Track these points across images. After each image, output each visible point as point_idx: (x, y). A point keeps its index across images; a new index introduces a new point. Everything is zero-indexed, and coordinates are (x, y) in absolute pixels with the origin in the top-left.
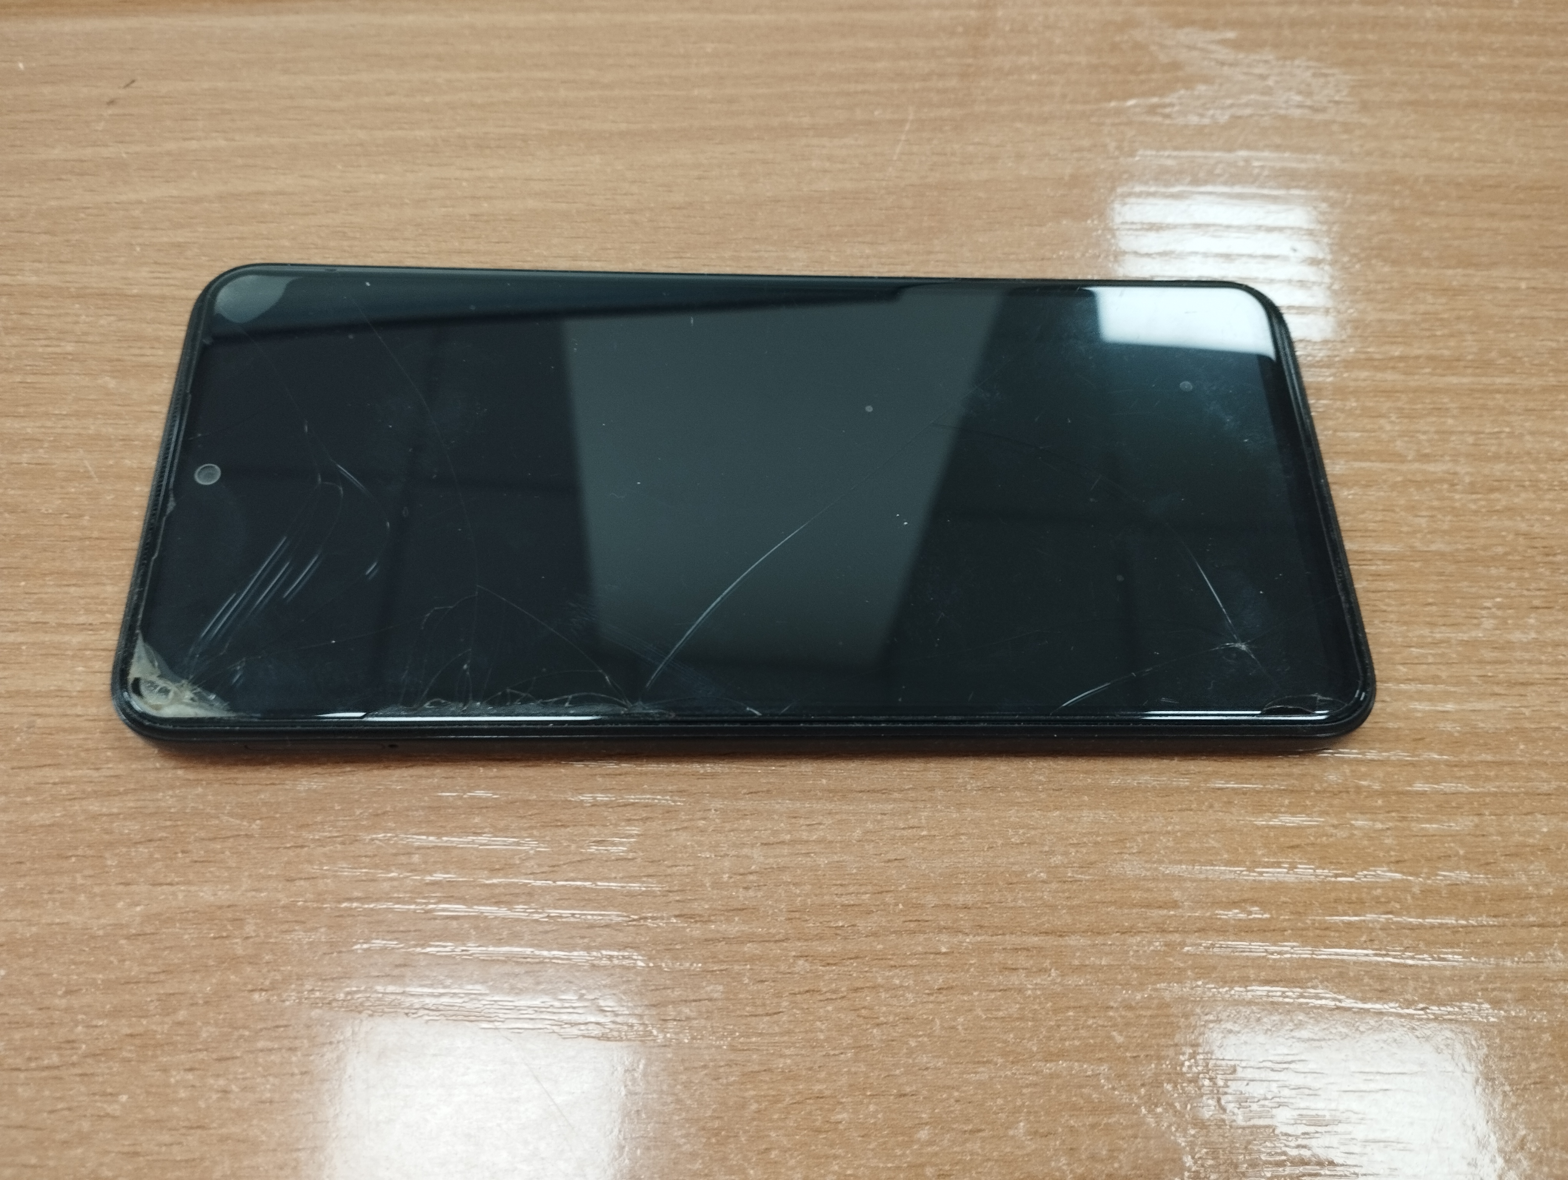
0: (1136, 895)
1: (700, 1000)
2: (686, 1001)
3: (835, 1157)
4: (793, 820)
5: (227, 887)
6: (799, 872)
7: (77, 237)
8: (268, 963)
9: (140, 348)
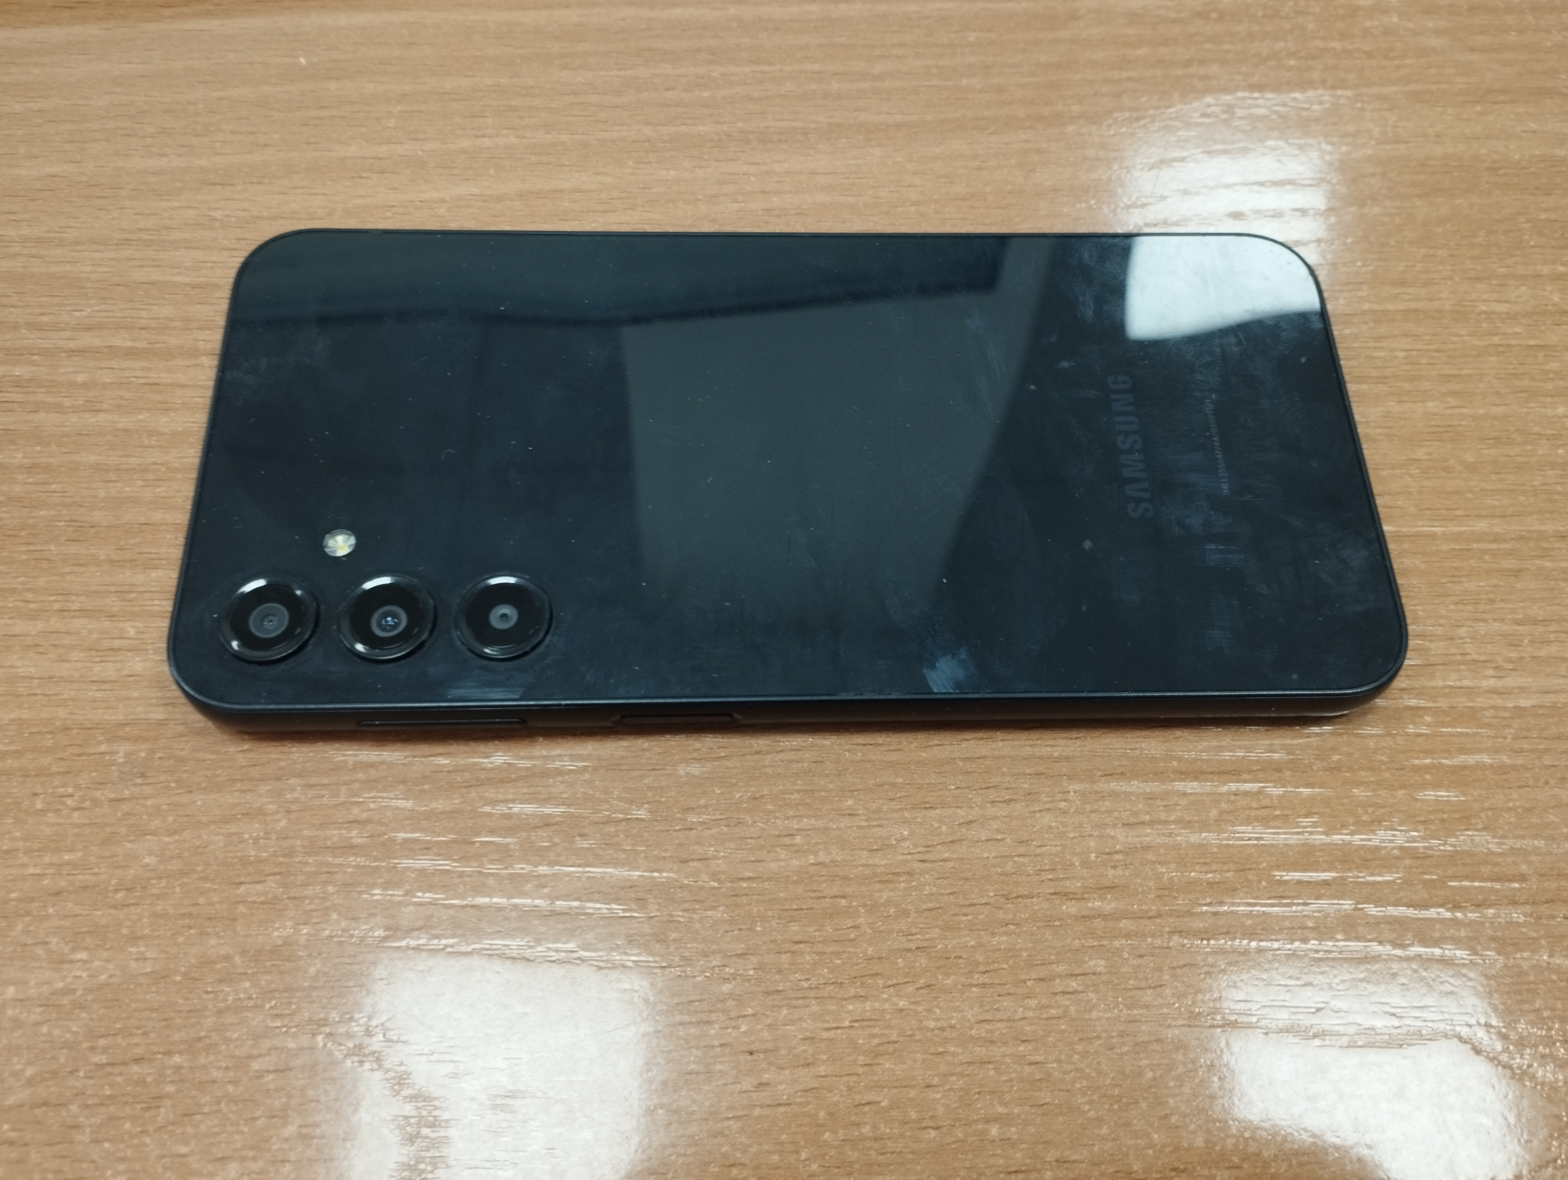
0: (1486, 870)
1: (1084, 974)
2: (1072, 975)
4: (1150, 802)
6: (1162, 851)
8: (674, 940)
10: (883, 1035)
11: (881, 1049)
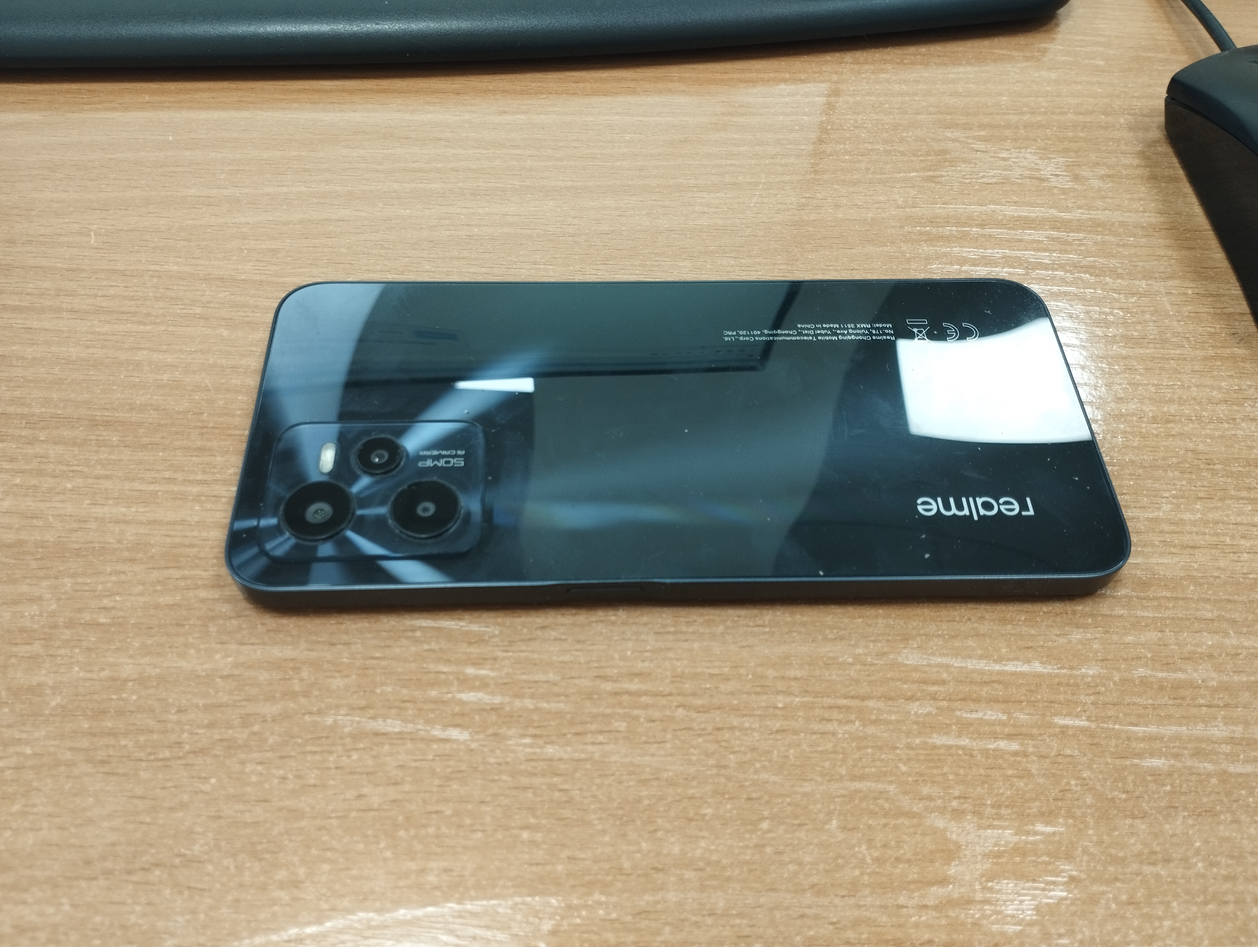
3: (703, 837)
5: (290, 647)
7: (205, 243)
9: (245, 312)
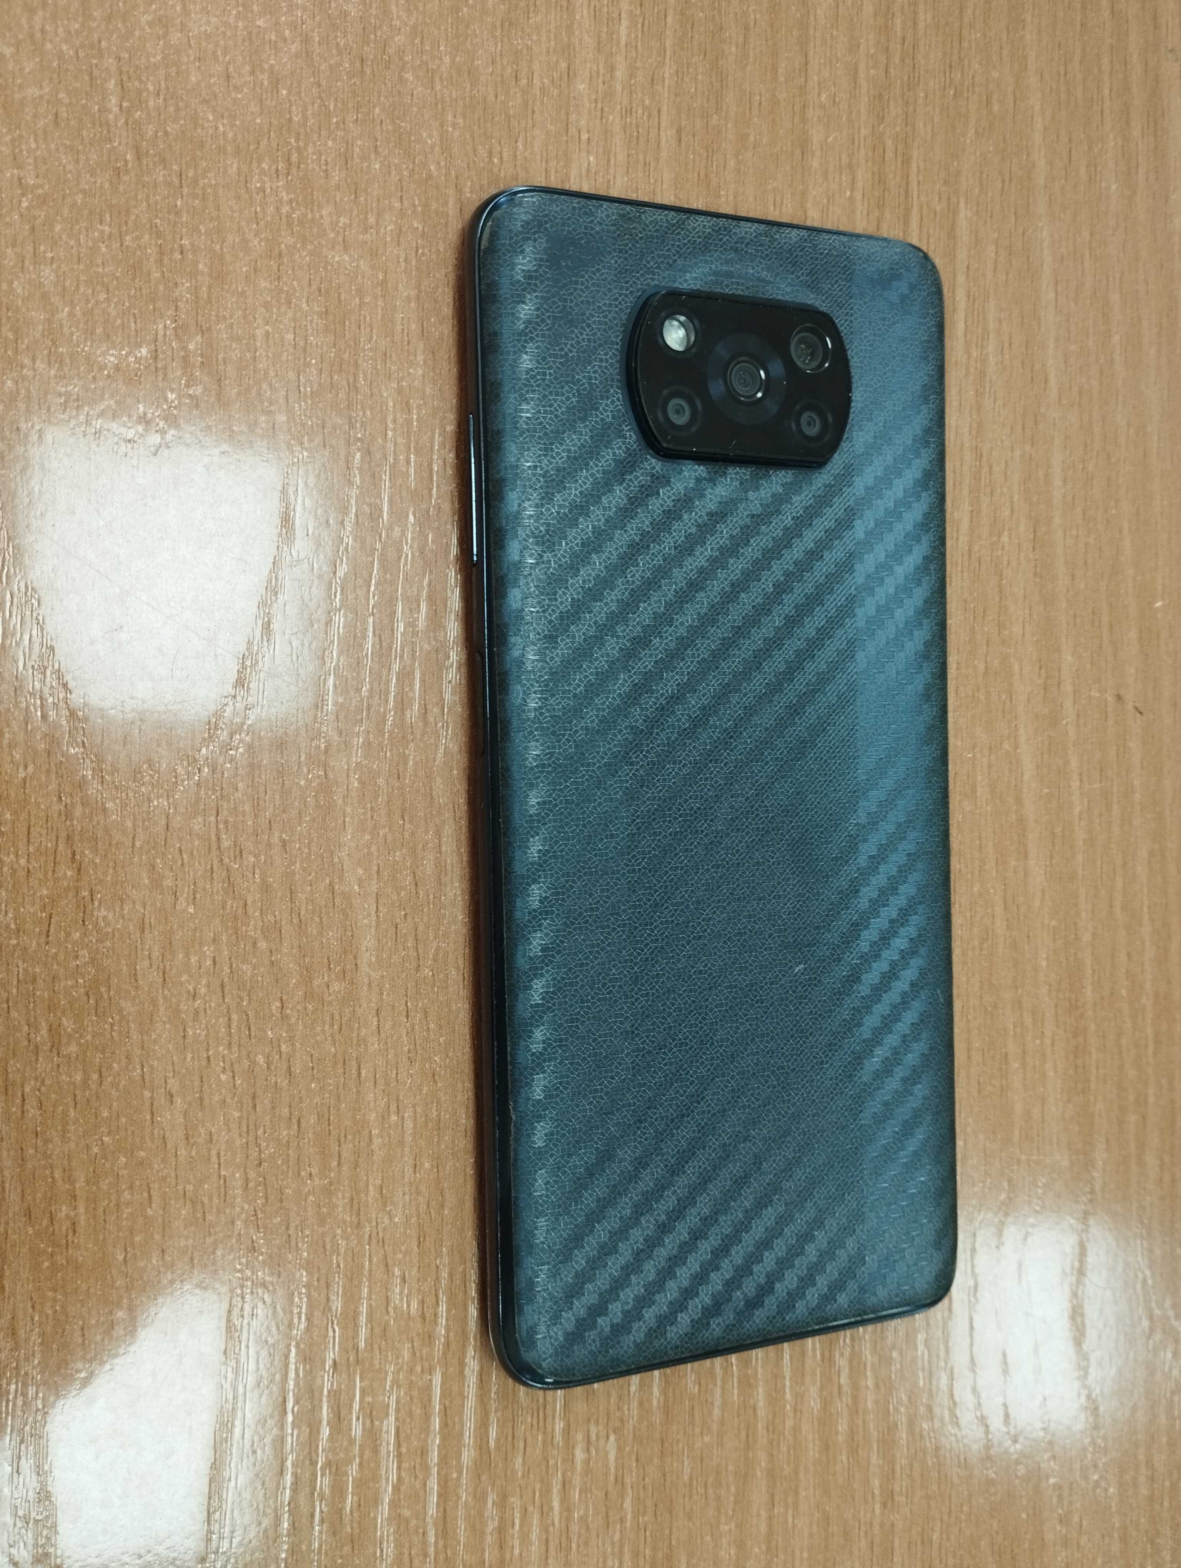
10: (211, 1207)
11: (199, 1207)
